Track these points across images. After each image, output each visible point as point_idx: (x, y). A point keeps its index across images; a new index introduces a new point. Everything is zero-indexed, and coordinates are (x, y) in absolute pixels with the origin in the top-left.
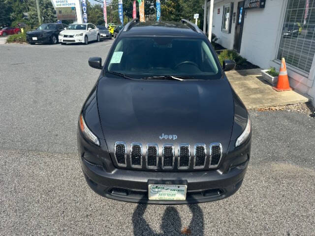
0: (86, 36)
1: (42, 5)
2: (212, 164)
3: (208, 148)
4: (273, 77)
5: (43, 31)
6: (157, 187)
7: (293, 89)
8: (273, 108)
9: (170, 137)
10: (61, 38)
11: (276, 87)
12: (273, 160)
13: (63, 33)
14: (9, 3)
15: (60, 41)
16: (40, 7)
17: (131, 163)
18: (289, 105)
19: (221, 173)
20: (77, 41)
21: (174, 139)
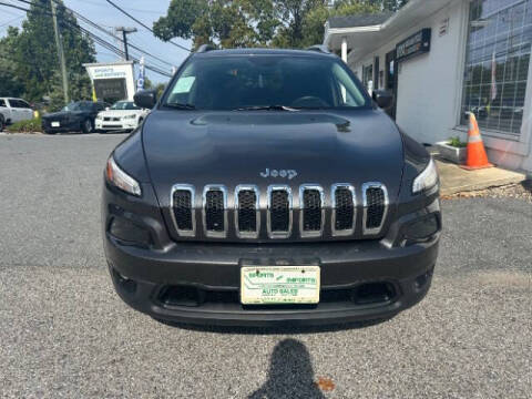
0: (141, 119)
1: (74, 82)
2: (368, 226)
3: (359, 191)
4: (458, 149)
5: (69, 113)
6: (258, 272)
7: (496, 166)
8: (467, 194)
9: (283, 173)
10: (99, 123)
11: (465, 164)
12: (481, 268)
13: (102, 114)
14: (21, 80)
15: (97, 127)
16: (69, 86)
17: (205, 228)
18: (493, 187)
19: (389, 245)
20: (125, 127)
21: (291, 177)
